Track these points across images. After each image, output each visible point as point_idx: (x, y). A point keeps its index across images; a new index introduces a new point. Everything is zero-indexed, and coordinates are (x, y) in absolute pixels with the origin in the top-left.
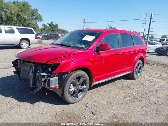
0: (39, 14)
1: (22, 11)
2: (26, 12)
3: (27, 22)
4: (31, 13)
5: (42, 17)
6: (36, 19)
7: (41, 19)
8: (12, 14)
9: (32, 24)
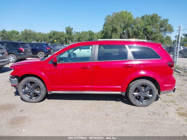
0: (169, 24)
1: (150, 24)
2: (154, 25)
3: (154, 35)
4: (160, 24)
5: (173, 27)
6: (165, 30)
7: (171, 30)
8: (138, 29)
9: (159, 37)
